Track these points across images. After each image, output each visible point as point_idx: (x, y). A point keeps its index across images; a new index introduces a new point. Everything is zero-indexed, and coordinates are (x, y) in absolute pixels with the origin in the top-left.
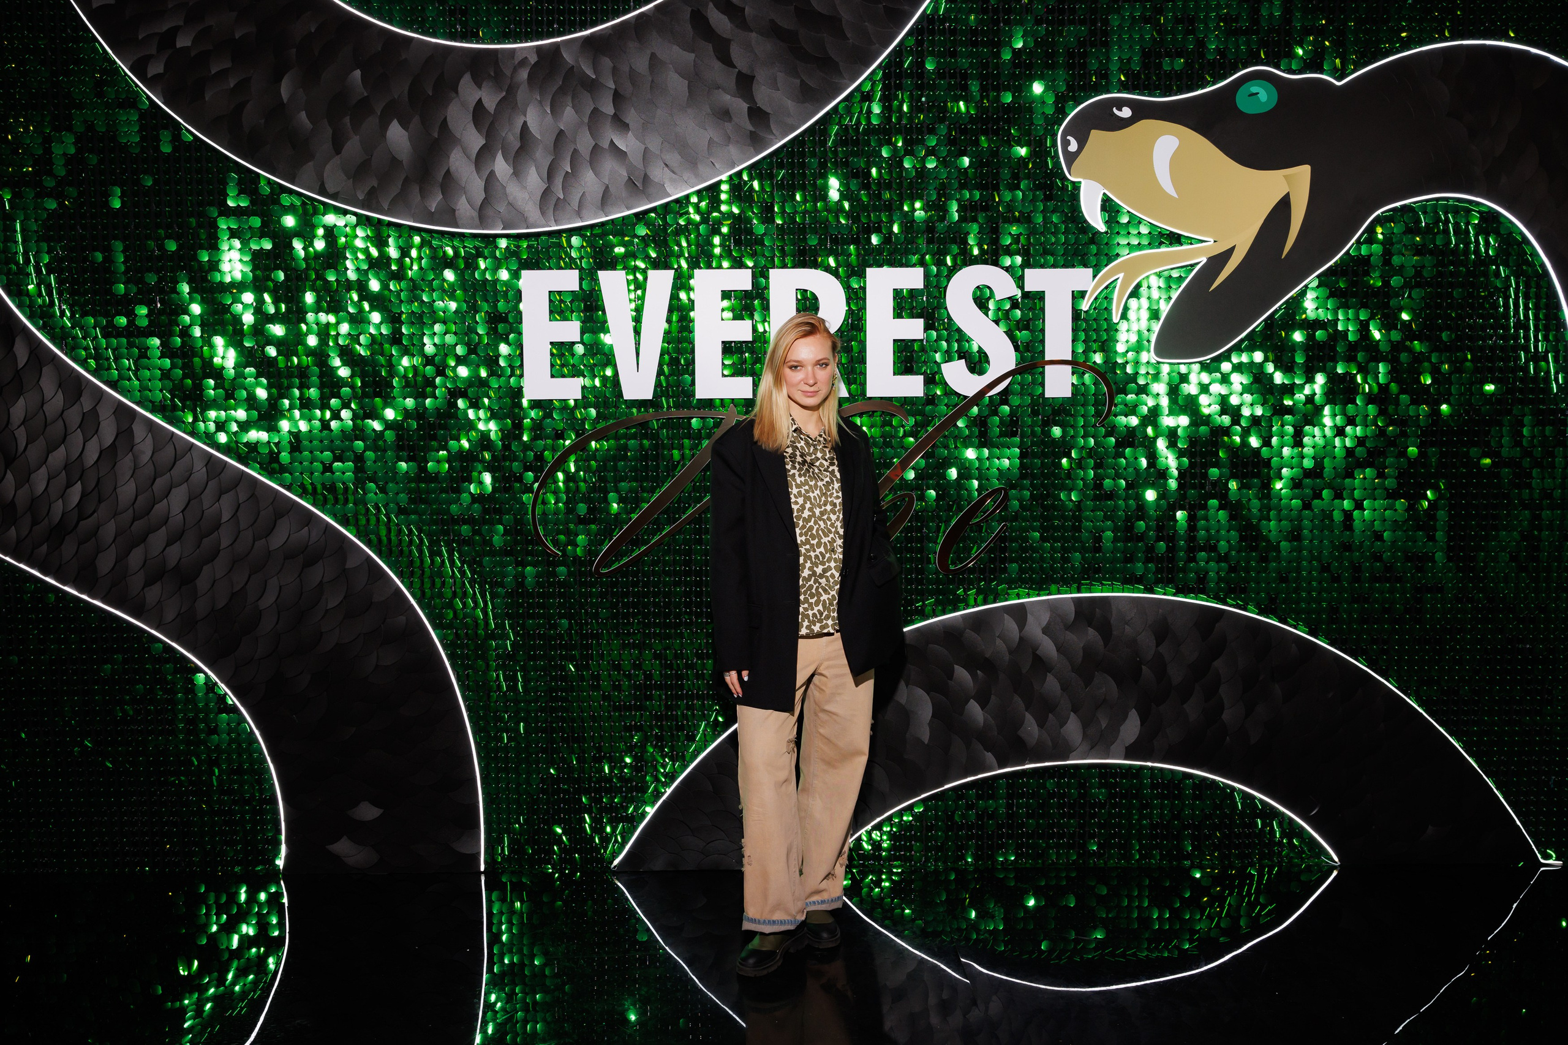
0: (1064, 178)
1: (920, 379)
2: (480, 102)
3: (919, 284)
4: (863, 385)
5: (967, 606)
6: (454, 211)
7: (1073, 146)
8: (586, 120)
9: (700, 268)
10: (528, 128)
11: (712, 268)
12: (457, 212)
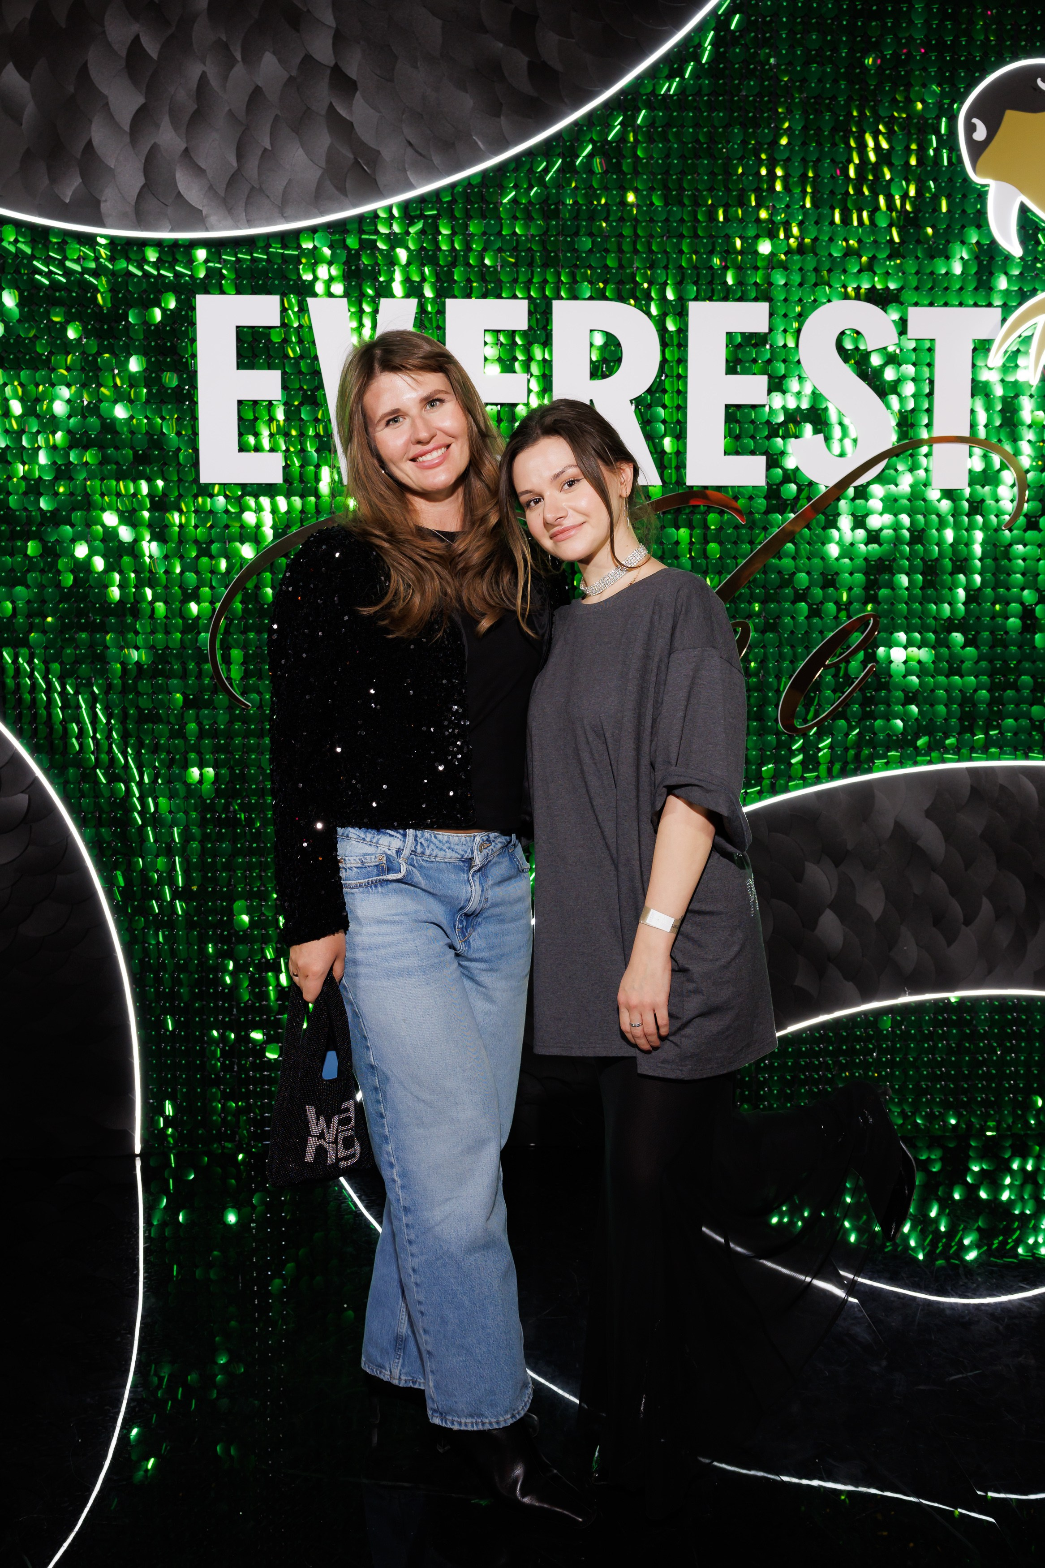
0: (966, 179)
1: (761, 461)
2: (136, 41)
3: (762, 327)
4: (681, 466)
5: (818, 780)
6: (98, 203)
7: (981, 133)
8: (294, 73)
9: (454, 297)
10: (208, 82)
11: (471, 298)
12: (102, 205)
